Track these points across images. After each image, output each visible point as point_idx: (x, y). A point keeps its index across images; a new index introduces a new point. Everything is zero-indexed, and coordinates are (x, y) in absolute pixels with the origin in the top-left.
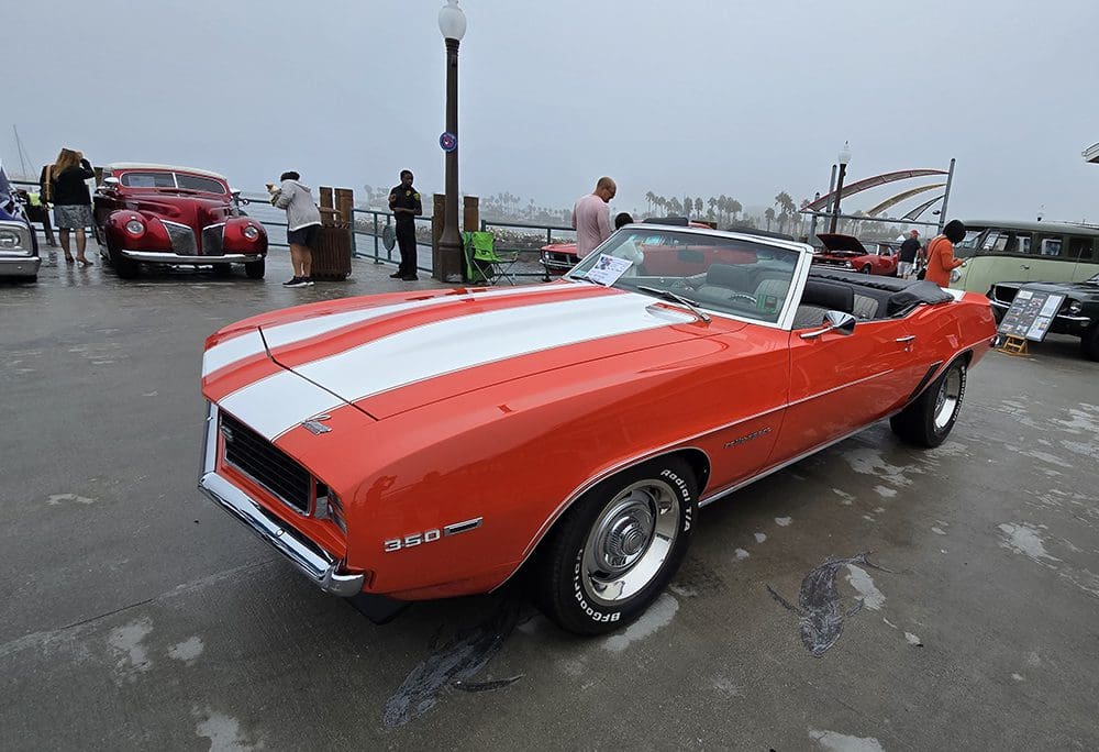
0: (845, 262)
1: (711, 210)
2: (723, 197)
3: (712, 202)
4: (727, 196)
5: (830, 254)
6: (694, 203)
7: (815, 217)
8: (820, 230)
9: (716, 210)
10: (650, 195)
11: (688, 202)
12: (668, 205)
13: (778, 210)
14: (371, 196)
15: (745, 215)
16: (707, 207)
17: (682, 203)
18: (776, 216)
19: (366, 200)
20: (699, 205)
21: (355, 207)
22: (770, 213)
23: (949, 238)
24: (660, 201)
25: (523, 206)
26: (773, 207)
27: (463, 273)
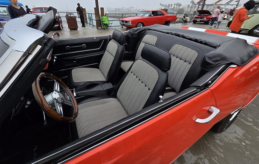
0: (204, 18)
1: (174, 6)
2: (177, 3)
3: (175, 4)
4: (178, 3)
5: (200, 16)
6: (170, 5)
7: (199, 6)
8: (200, 9)
9: (175, 6)
10: (161, 4)
11: (169, 5)
12: (165, 6)
13: (191, 5)
14: (108, 10)
15: (183, 7)
16: (173, 6)
17: (168, 5)
18: (190, 6)
19: (107, 10)
20: (172, 5)
21: (86, 12)
22: (189, 6)
23: (246, 8)
24: (163, 5)
25: (135, 9)
26: (189, 4)
27: (101, 27)
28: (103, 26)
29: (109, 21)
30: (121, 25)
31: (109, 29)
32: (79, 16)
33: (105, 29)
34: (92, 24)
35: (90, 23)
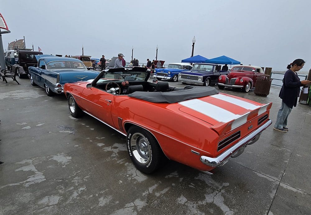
27: (307, 101)
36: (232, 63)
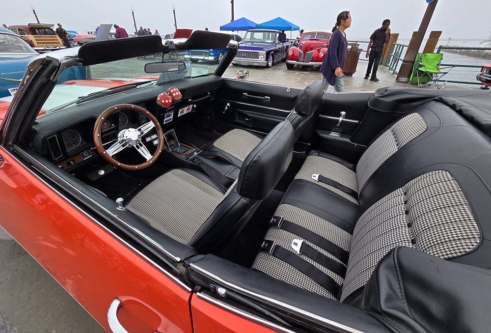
27: (409, 77)
28: (415, 75)
29: (441, 67)
30: (480, 82)
31: (430, 85)
32: (370, 50)
33: (417, 84)
34: (394, 68)
35: (392, 66)
36: (292, 29)
